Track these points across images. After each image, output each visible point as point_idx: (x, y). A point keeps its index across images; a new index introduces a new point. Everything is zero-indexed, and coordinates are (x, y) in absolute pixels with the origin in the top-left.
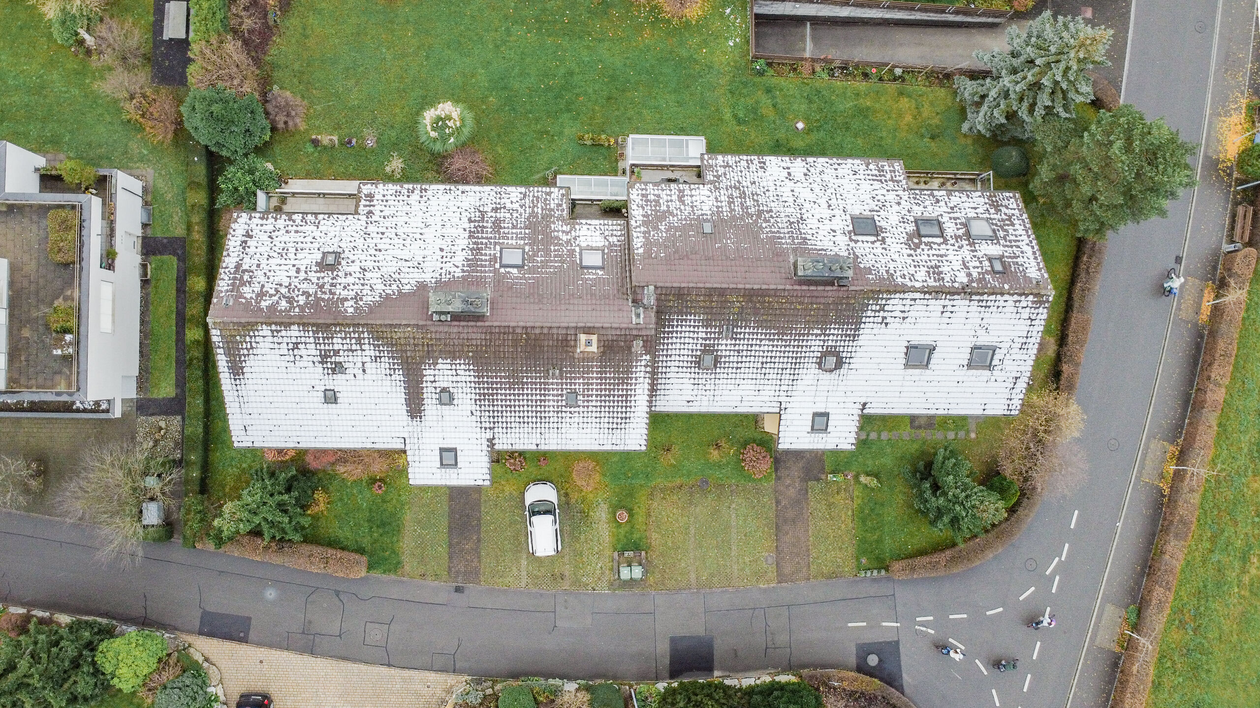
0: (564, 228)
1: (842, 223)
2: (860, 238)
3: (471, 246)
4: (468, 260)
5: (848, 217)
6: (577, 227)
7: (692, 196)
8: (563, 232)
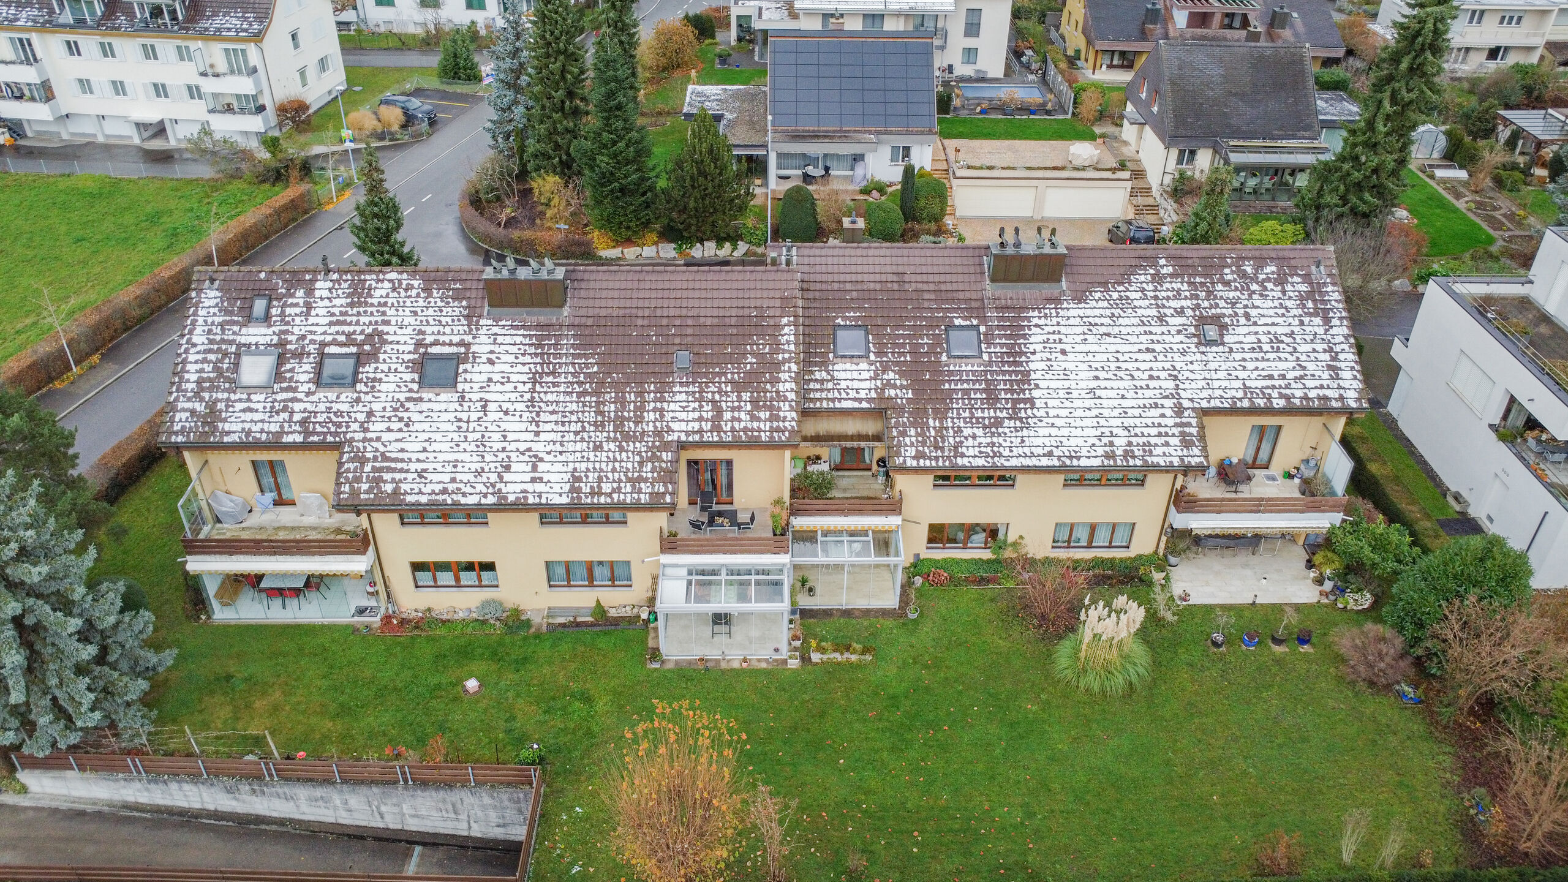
0: (892, 393)
1: (474, 376)
2: (454, 349)
3: (1024, 358)
4: (1024, 336)
5: (460, 387)
6: (873, 395)
7: (700, 419)
8: (895, 387)
